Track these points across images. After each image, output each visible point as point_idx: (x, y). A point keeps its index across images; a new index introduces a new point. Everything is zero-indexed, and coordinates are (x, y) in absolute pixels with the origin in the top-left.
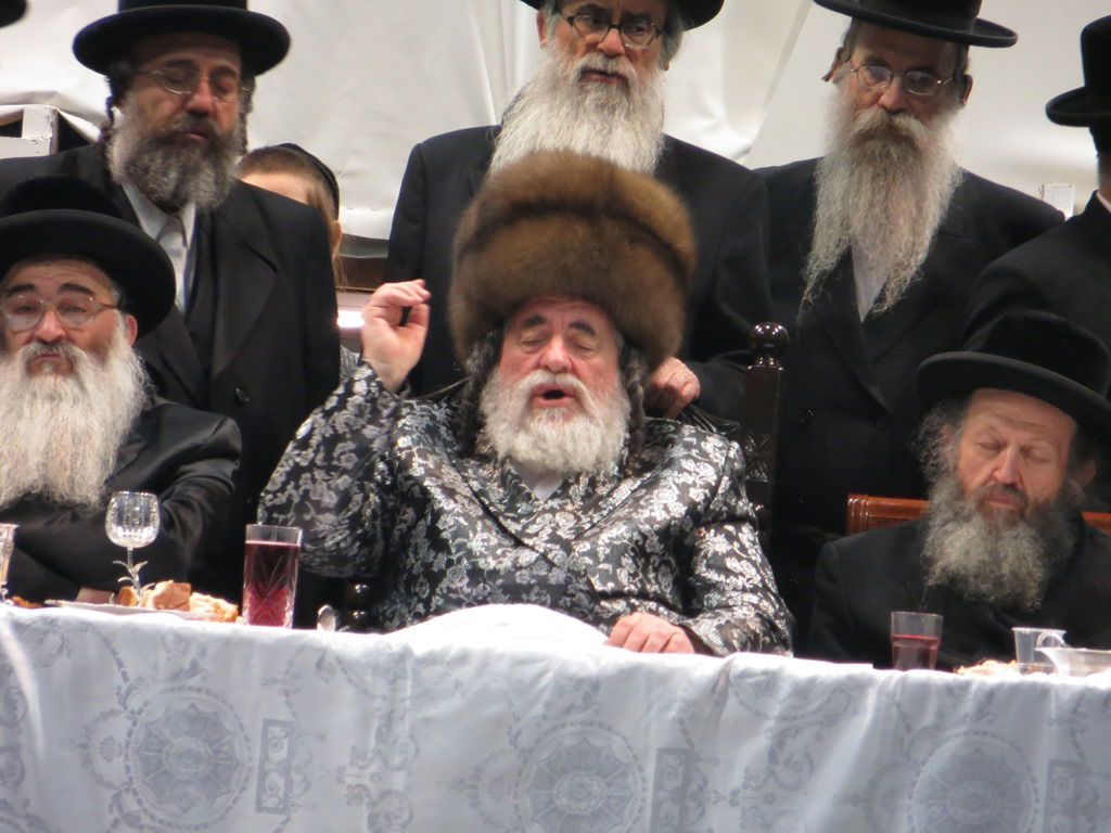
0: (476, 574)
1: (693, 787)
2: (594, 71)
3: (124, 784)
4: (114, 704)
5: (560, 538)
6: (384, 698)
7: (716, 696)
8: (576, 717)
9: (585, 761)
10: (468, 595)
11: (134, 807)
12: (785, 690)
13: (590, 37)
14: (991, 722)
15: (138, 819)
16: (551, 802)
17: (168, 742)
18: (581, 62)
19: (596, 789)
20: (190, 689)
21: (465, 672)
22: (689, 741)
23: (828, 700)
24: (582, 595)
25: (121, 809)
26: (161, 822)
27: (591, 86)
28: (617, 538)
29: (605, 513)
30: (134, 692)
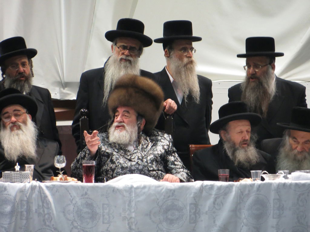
0: (123, 168)
1: (197, 211)
2: (123, 59)
3: (73, 220)
4: (70, 202)
5: (140, 158)
6: (128, 197)
7: (201, 191)
8: (171, 198)
9: (173, 207)
10: (121, 173)
11: (76, 225)
12: (215, 189)
13: (123, 51)
14: (260, 192)
15: (77, 227)
16: (167, 217)
17: (82, 210)
18: (120, 57)
19: (176, 213)
20: (86, 198)
21: (146, 190)
22: (196, 202)
23: (225, 190)
24: (146, 171)
25: (73, 225)
26: (83, 227)
27: (122, 62)
28: (152, 158)
29: (147, 152)
30: (74, 200)
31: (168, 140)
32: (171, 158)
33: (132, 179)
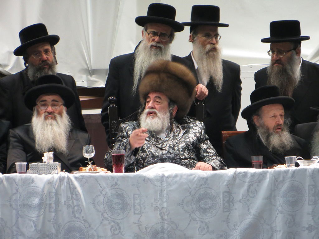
0: (154, 157)
1: (231, 200)
2: (153, 46)
3: (104, 211)
4: (99, 193)
5: (171, 147)
6: (160, 186)
7: (234, 179)
8: (203, 186)
9: (206, 196)
10: (152, 162)
11: (106, 216)
12: (249, 176)
13: (153, 38)
14: (295, 178)
15: (108, 218)
16: (200, 206)
17: (113, 201)
18: (151, 44)
19: (210, 202)
20: (116, 188)
21: (178, 179)
22: (229, 189)
23: (259, 177)
24: (178, 159)
25: (103, 217)
26: (113, 219)
27: (153, 49)
28: (183, 146)
29: (178, 140)
30: (104, 190)
31: (200, 128)
32: (203, 145)
33: (163, 167)
